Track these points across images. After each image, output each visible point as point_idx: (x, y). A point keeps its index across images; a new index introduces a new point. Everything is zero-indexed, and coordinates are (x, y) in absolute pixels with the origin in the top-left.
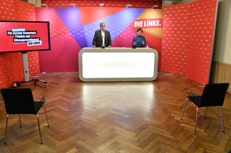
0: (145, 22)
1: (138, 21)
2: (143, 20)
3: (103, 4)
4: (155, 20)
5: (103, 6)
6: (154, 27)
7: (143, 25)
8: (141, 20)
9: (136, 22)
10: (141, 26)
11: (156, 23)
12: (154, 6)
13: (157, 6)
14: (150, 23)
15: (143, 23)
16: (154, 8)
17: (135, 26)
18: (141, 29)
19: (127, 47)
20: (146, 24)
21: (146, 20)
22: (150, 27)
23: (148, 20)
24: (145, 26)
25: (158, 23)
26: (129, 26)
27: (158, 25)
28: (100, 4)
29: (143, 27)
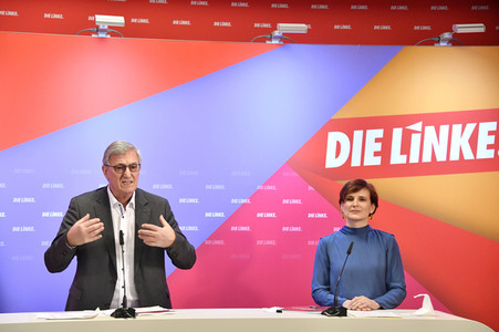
0: (397, 133)
1: (348, 127)
2: (387, 123)
3: (119, 20)
4: (463, 118)
5: (115, 31)
6: (462, 166)
7: (385, 153)
8: (366, 124)
9: (335, 137)
10: (373, 161)
11: (473, 141)
12: (462, 29)
13: (479, 28)
14: (434, 144)
15: (386, 142)
16: (460, 41)
17: (332, 162)
18: (361, 184)
19: (287, 303)
20: (405, 149)
21: (404, 121)
22: (434, 168)
23: (414, 119)
24: (397, 158)
25: (485, 139)
26: (291, 164)
27: (485, 153)
28: (99, 18)
29: (386, 169)
